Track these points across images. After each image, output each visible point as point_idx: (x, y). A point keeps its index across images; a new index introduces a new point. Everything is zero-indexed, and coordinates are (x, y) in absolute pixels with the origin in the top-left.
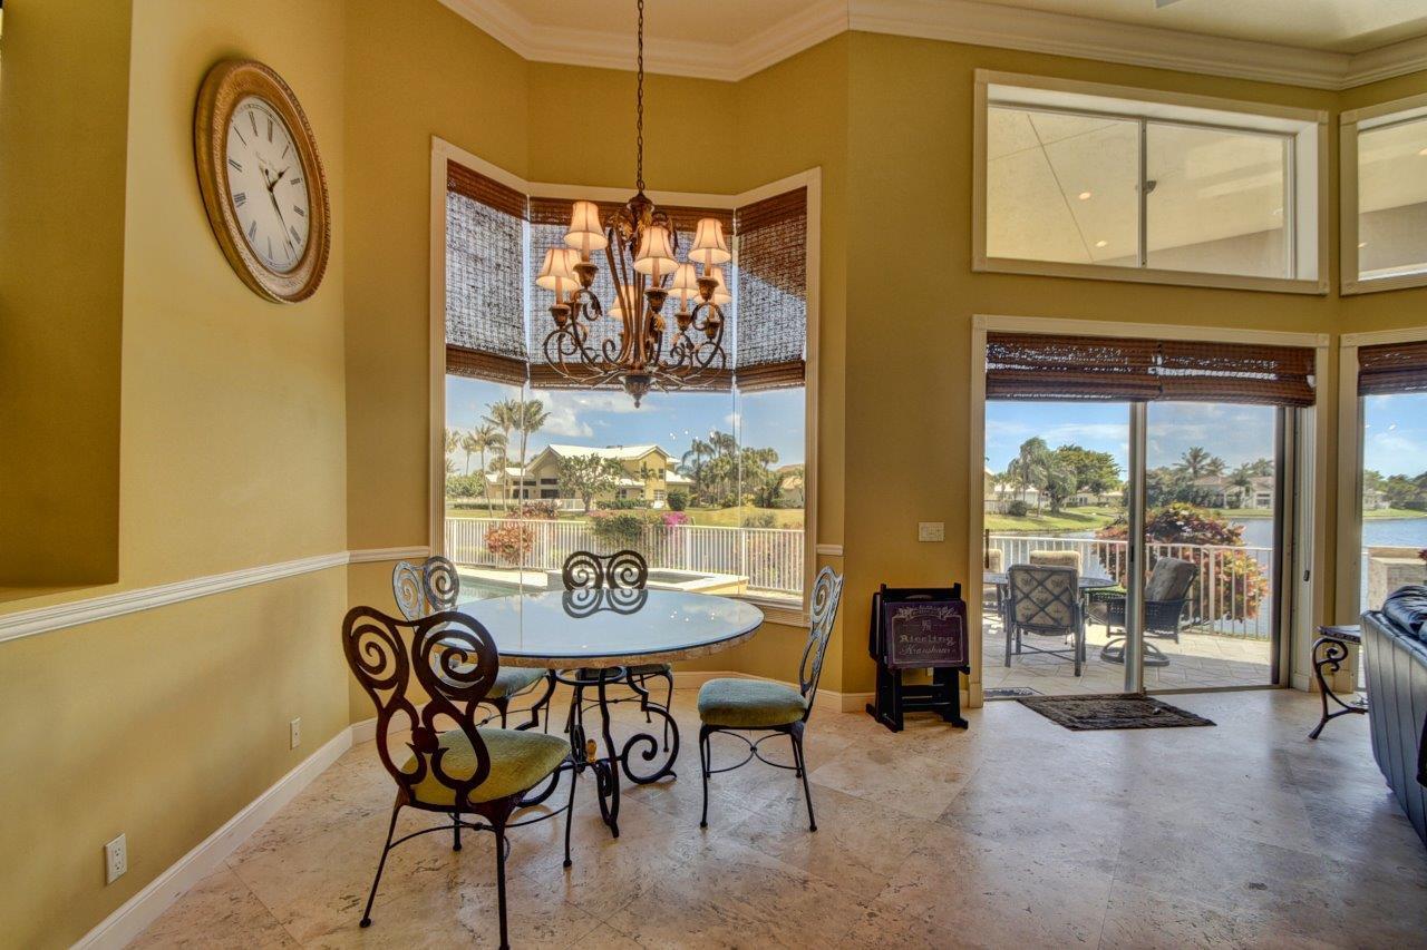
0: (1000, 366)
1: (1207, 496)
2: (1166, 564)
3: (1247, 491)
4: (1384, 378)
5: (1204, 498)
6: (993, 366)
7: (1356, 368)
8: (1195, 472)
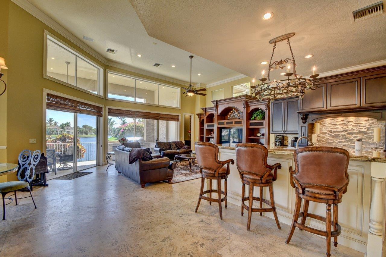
0: (50, 102)
1: (54, 131)
2: (71, 147)
3: (64, 130)
4: (111, 114)
5: (53, 132)
6: (48, 101)
7: (107, 112)
8: (50, 125)
